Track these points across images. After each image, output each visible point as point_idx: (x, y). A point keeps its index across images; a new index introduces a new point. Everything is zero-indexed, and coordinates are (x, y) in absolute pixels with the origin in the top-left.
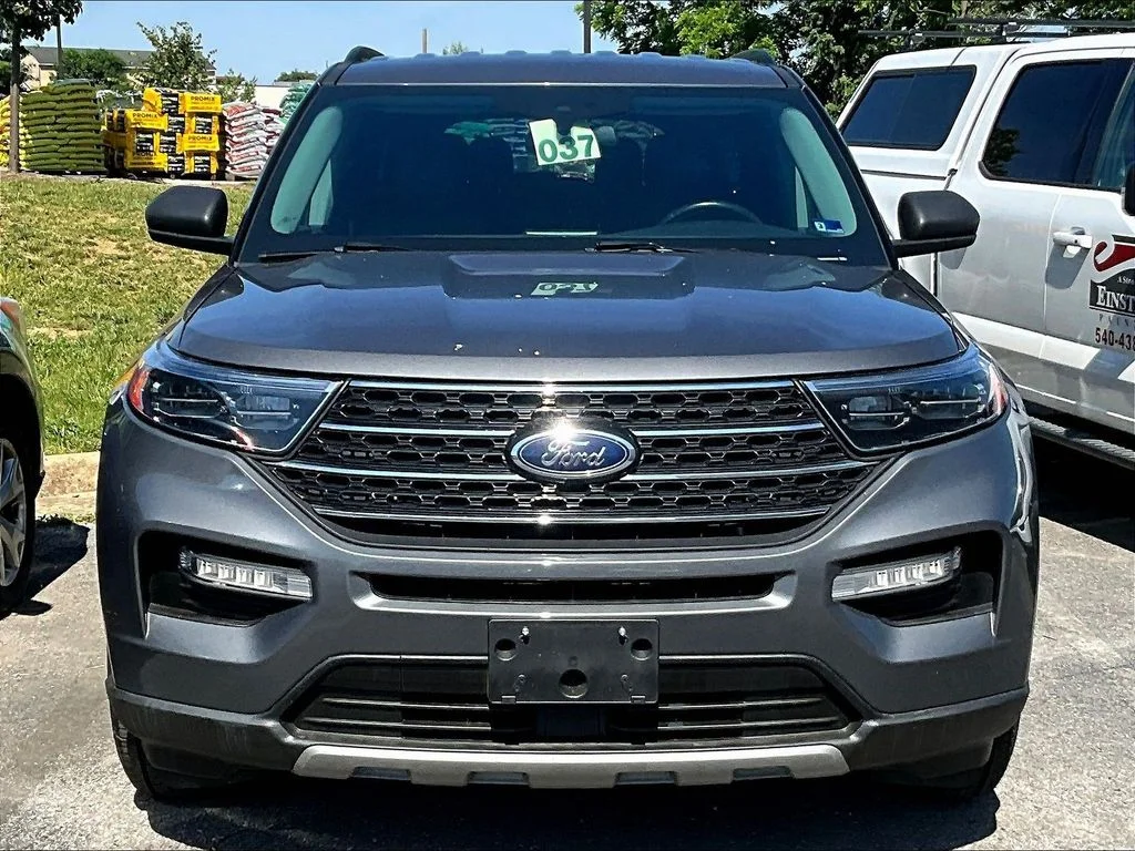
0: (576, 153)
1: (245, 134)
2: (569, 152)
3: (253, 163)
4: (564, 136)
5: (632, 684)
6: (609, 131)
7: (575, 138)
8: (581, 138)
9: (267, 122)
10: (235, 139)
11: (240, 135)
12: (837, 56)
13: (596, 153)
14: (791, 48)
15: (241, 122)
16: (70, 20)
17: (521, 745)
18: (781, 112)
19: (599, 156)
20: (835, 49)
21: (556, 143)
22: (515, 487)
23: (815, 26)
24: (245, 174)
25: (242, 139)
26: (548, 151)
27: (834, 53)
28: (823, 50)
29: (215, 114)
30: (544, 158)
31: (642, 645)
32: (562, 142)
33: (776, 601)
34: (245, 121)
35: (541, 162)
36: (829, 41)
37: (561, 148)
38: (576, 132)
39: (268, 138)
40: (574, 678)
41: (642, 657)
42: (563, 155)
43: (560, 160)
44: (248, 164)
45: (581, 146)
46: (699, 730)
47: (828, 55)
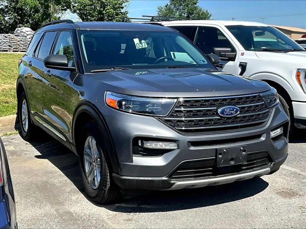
2: (142, 46)
4: (140, 42)
5: (242, 159)
6: (147, 41)
7: (142, 42)
8: (143, 42)
12: (18, 19)
14: (5, 17)
17: (218, 176)
18: (176, 37)
19: (147, 47)
20: (18, 17)
22: (219, 119)
23: (12, 12)
26: (138, 45)
27: (17, 18)
28: (14, 18)
30: (137, 47)
31: (244, 151)
33: (263, 139)
35: (137, 48)
36: (16, 16)
37: (140, 45)
38: (143, 41)
40: (232, 159)
41: (244, 153)
42: (141, 46)
43: (140, 48)
45: (143, 44)
47: (16, 19)
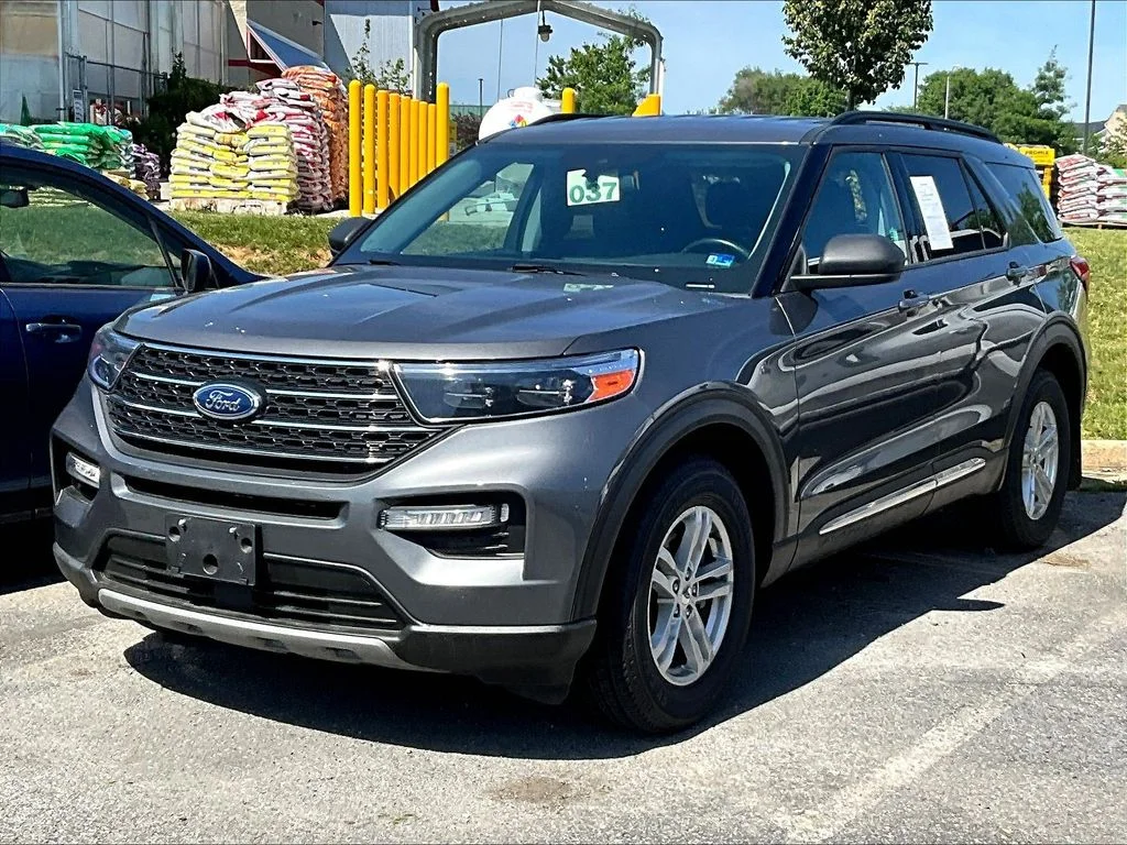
0: (599, 195)
1: (1076, 184)
2: (594, 196)
3: (1083, 211)
4: (592, 183)
7: (601, 185)
8: (605, 184)
9: (1099, 174)
10: (1066, 189)
11: (1071, 186)
13: (616, 197)
15: (1073, 173)
16: (896, 86)
19: (618, 199)
21: (585, 188)
24: (1072, 221)
25: (1073, 189)
26: (577, 195)
29: (1047, 166)
30: (574, 200)
32: (589, 188)
34: (1077, 172)
35: (570, 203)
37: (588, 193)
38: (602, 179)
39: (1100, 188)
40: (210, 560)
42: (589, 198)
43: (585, 201)
44: (1078, 212)
45: (604, 191)
46: (314, 616)
